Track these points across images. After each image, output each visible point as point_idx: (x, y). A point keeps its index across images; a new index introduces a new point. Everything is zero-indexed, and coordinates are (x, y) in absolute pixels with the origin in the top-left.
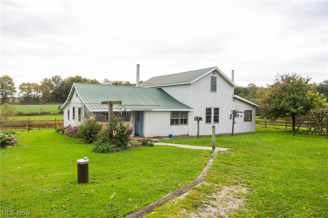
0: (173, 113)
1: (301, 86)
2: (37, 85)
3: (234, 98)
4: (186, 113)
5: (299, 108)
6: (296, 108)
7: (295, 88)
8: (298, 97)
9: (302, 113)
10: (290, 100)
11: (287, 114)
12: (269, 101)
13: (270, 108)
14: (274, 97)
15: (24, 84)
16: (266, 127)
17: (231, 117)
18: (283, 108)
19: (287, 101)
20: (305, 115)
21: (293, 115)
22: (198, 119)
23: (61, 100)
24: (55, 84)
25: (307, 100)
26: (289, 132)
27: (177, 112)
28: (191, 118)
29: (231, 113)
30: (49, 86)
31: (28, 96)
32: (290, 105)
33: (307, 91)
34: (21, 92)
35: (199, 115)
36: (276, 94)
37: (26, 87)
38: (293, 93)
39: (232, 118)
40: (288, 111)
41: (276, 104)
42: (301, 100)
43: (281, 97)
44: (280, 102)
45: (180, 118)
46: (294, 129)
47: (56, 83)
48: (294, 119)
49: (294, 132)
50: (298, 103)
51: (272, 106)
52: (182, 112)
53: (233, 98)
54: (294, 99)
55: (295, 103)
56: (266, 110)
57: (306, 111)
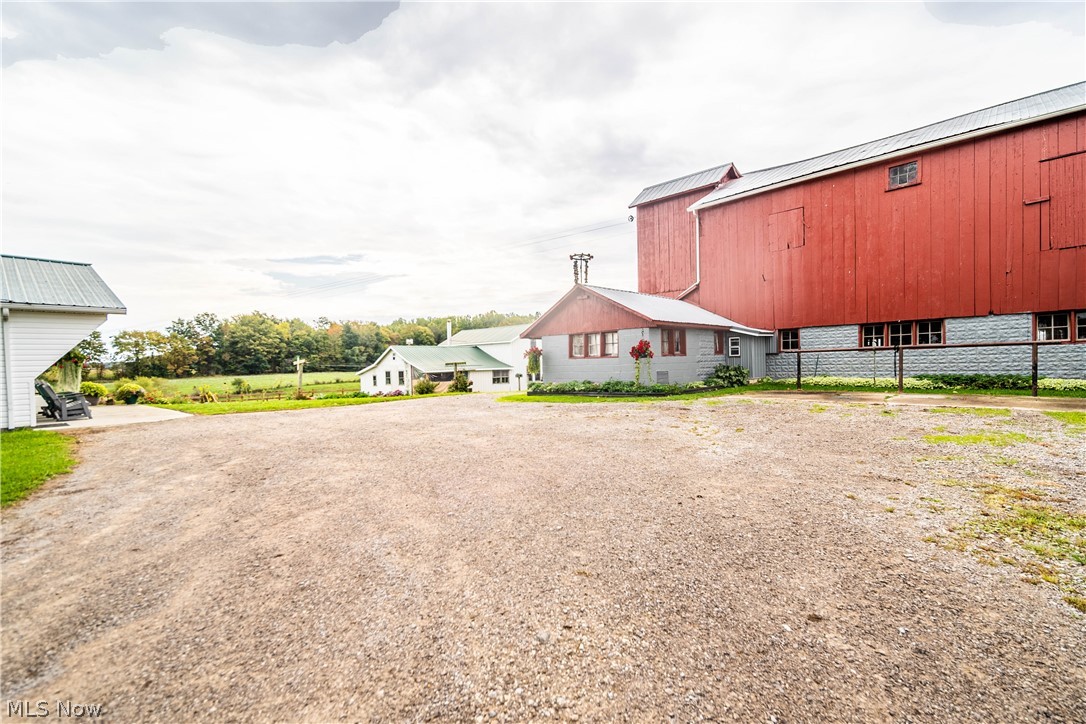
0: (495, 372)
2: (158, 335)
4: (507, 371)
15: (125, 333)
22: (519, 376)
23: (220, 367)
24: (202, 332)
27: (498, 371)
28: (512, 376)
30: (190, 338)
31: (138, 359)
34: (117, 353)
35: (520, 373)
37: (130, 341)
45: (501, 377)
47: (206, 329)
52: (503, 371)
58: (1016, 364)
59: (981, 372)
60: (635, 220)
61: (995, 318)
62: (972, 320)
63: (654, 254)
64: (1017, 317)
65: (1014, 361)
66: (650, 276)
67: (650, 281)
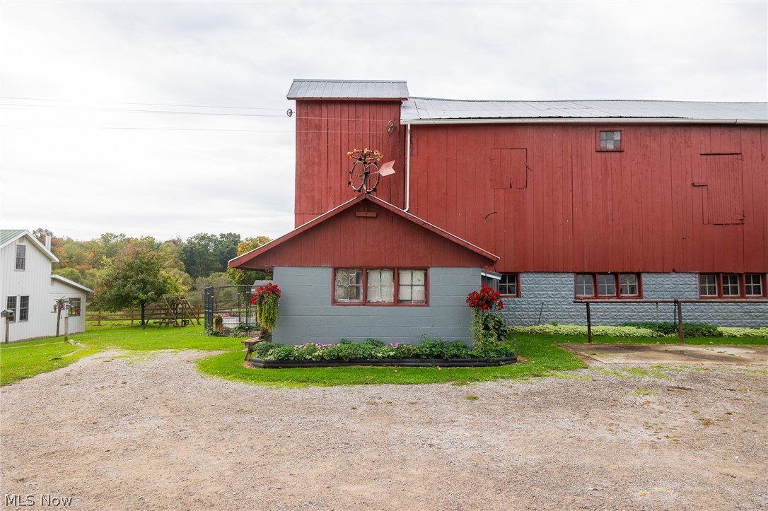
1: (152, 264)
3: (54, 279)
5: (150, 294)
6: (146, 293)
7: (145, 266)
8: (148, 278)
9: (153, 300)
10: (139, 282)
11: (135, 302)
12: (108, 284)
13: (110, 293)
14: (116, 279)
16: (99, 325)
17: (55, 310)
18: (129, 294)
19: (134, 284)
20: (156, 301)
21: (143, 303)
25: (159, 282)
26: (137, 327)
29: (55, 303)
32: (139, 288)
33: (159, 271)
36: (118, 274)
38: (142, 273)
39: (57, 310)
40: (136, 298)
41: (119, 288)
42: (152, 282)
43: (126, 278)
44: (125, 286)
46: (143, 323)
48: (143, 307)
49: (144, 326)
50: (148, 287)
51: (114, 291)
53: (51, 280)
54: (143, 281)
55: (145, 287)
56: (104, 298)
57: (158, 297)
58: (690, 314)
59: (668, 321)
60: (294, 115)
61: (675, 275)
62: (661, 276)
63: (319, 164)
64: (689, 276)
65: (689, 312)
66: (313, 190)
67: (313, 197)
